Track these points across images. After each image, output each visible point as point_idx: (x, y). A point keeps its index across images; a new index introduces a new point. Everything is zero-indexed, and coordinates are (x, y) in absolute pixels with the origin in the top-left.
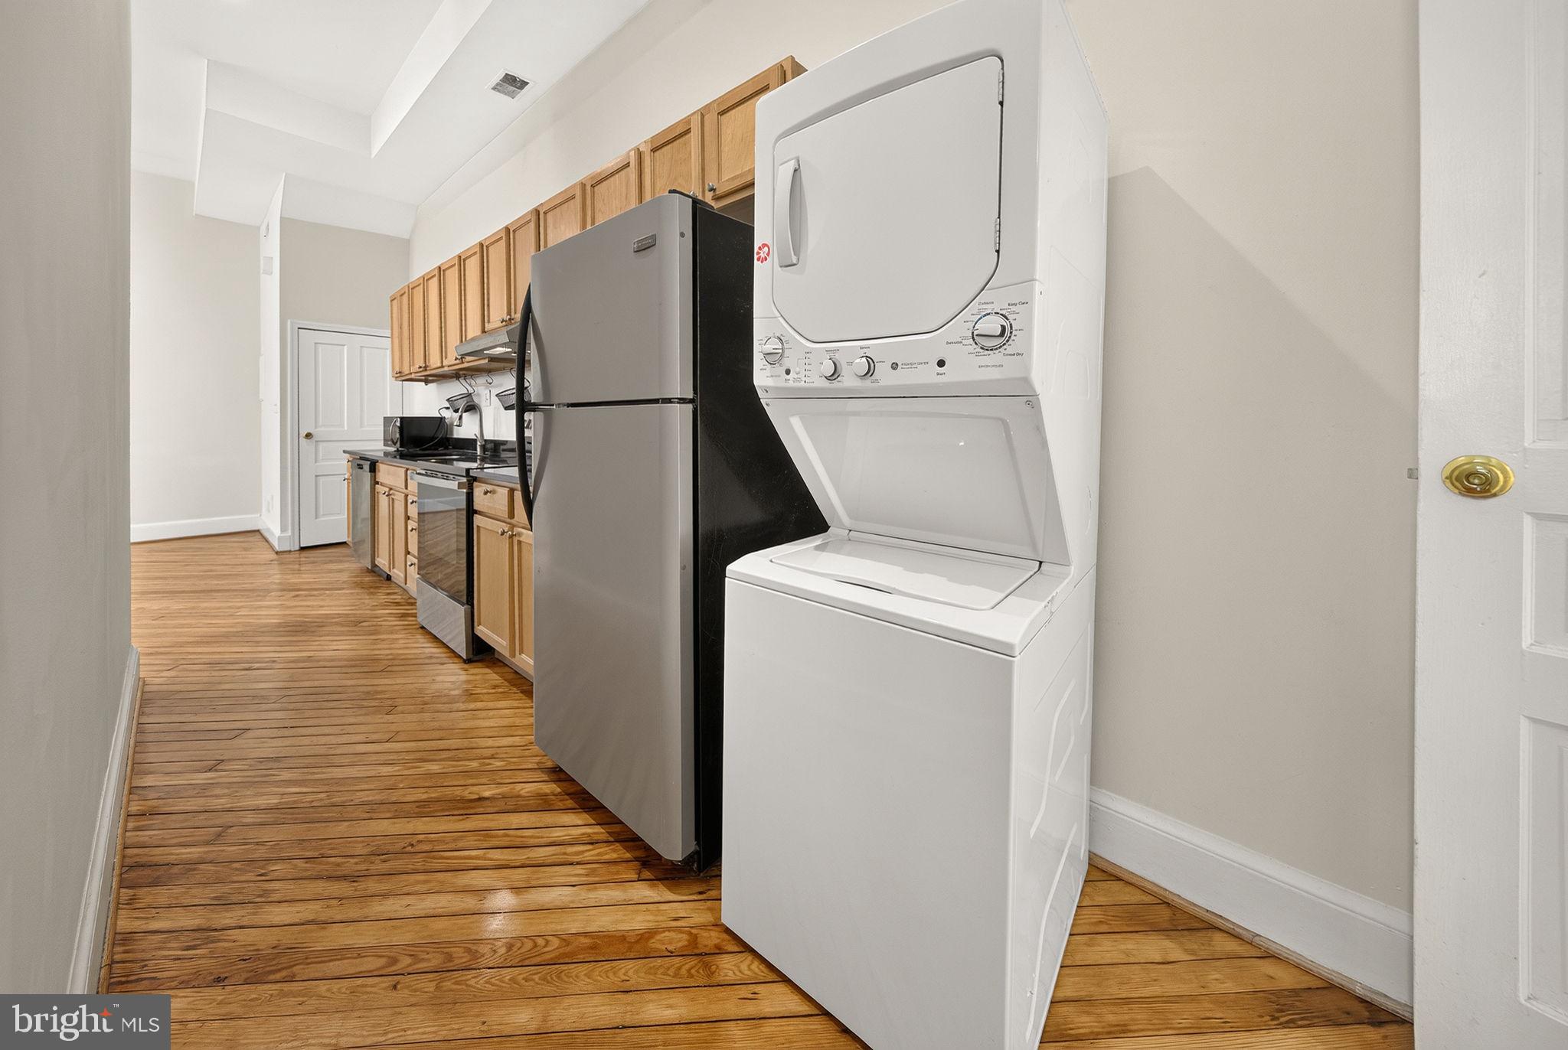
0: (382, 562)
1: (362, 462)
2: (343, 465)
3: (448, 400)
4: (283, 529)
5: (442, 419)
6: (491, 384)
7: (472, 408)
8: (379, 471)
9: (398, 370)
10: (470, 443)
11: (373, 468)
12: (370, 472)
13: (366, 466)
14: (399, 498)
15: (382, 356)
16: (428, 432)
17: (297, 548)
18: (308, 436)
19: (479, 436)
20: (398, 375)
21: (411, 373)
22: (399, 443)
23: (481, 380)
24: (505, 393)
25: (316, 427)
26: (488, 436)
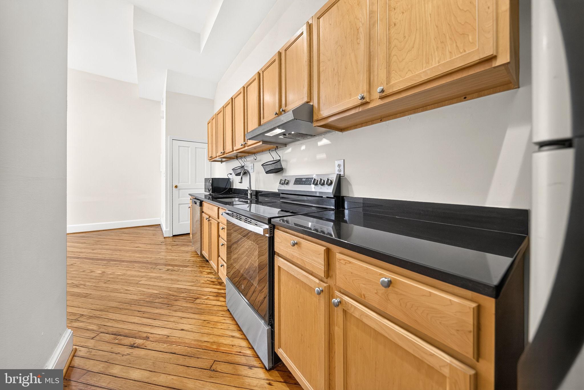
0: (205, 254)
1: (196, 200)
2: (188, 200)
3: (233, 169)
4: (166, 228)
5: (229, 179)
6: (256, 159)
7: (246, 173)
8: (203, 206)
9: (210, 156)
10: (245, 192)
11: (201, 205)
12: (200, 206)
13: (198, 203)
14: (214, 223)
15: (204, 152)
16: (222, 185)
17: (172, 236)
18: (176, 187)
19: (249, 188)
20: (210, 158)
21: (217, 157)
22: (211, 191)
23: (251, 158)
24: (266, 164)
25: (179, 183)
26: (253, 188)
